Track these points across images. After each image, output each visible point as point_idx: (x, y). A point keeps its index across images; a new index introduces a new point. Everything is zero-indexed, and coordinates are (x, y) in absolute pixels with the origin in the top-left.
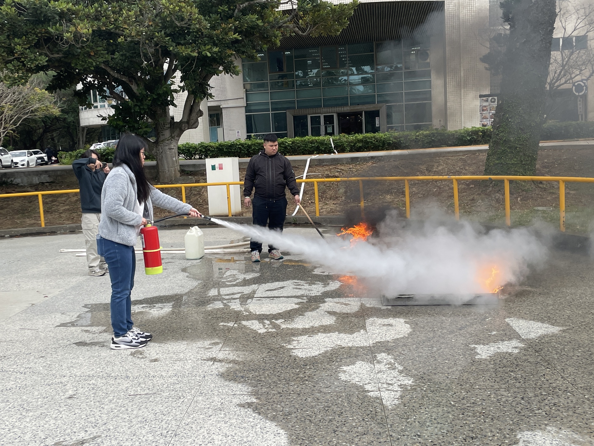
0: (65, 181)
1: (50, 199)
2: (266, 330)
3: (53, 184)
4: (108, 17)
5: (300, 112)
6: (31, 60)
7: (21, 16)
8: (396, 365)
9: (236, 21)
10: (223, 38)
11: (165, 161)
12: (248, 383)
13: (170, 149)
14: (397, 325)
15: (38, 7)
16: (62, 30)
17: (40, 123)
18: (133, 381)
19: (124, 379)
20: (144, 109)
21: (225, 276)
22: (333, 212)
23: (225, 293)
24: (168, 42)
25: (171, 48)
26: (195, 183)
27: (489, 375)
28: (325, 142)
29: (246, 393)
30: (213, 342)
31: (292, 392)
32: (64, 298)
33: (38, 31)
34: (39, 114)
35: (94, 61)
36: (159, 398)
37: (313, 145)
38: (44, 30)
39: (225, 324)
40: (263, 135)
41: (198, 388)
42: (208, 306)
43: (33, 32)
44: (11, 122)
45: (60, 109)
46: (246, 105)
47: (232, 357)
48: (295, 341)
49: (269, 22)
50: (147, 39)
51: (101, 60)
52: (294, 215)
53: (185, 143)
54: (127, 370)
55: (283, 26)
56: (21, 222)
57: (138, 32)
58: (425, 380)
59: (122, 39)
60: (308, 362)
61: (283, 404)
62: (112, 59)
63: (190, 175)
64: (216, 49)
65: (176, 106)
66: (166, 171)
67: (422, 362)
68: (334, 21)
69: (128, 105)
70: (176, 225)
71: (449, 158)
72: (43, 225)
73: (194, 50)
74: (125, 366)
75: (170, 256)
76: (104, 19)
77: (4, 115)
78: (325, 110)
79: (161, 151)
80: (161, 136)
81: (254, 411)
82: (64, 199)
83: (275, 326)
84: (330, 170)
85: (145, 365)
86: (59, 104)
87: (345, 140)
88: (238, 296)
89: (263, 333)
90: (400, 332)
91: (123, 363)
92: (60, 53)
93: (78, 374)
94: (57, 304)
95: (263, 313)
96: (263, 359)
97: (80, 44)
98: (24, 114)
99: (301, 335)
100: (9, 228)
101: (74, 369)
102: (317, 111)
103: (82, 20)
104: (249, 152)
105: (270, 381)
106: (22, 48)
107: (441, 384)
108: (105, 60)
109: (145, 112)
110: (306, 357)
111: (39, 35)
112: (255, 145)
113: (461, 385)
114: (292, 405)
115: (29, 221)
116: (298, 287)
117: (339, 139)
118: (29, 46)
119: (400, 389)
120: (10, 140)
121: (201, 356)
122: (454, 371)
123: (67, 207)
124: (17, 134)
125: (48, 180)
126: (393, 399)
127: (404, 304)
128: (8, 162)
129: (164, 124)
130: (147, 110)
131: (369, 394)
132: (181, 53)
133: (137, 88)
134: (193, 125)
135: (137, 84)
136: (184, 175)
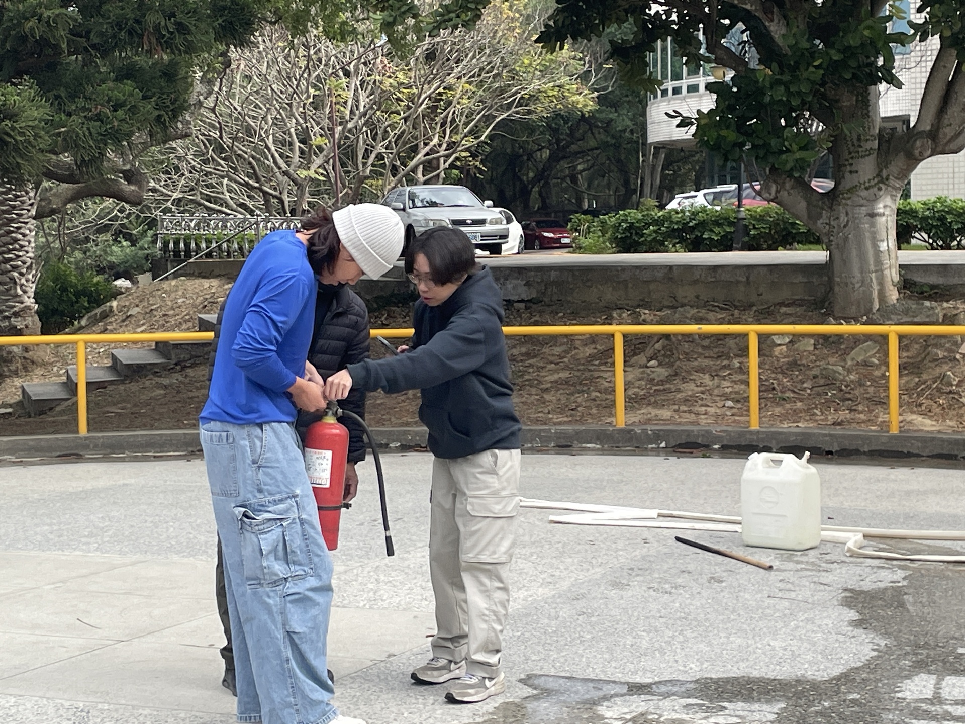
0: (570, 298)
3: (534, 306)
11: (854, 253)
13: (872, 215)
17: (542, 133)
20: (799, 93)
26: (943, 323)
34: (541, 110)
44: (467, 130)
45: (596, 94)
53: (933, 199)
63: (930, 298)
65: (899, 85)
66: (854, 281)
69: (757, 82)
70: (865, 453)
79: (843, 219)
80: (847, 175)
82: (558, 350)
86: (593, 80)
98: (502, 108)
109: (804, 103)
123: (564, 375)
124: (482, 162)
125: (524, 293)
129: (859, 140)
130: (810, 99)
133: (783, 31)
134: (950, 141)
135: (785, 17)
136: (910, 297)
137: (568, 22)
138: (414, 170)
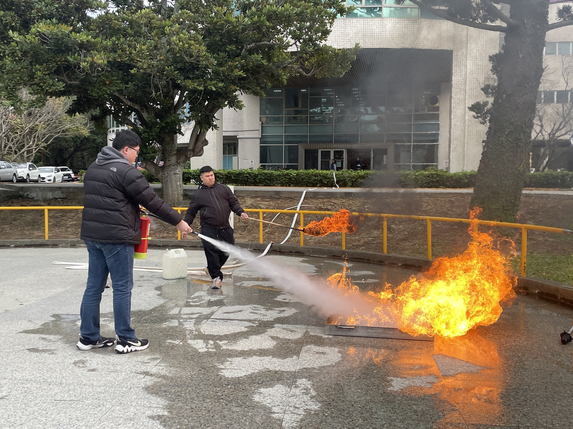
1: (61, 214)
2: (207, 350)
3: (65, 200)
4: (123, 50)
5: (312, 146)
6: (49, 85)
7: (44, 45)
8: (311, 391)
9: (242, 59)
10: (229, 75)
11: (170, 185)
12: (168, 397)
13: (175, 174)
14: (329, 353)
15: (60, 37)
16: (80, 60)
17: (70, 142)
18: (64, 387)
19: (57, 385)
20: (152, 135)
21: (192, 296)
22: (320, 243)
23: (185, 312)
24: (177, 76)
25: (179, 82)
27: (392, 406)
28: (328, 176)
29: (161, 406)
30: (153, 357)
31: (204, 409)
32: (37, 307)
33: (58, 59)
34: (70, 135)
35: (109, 89)
36: (80, 405)
37: (316, 178)
38: (63, 59)
39: (172, 341)
40: (275, 165)
41: (120, 398)
42: (164, 324)
43: (54, 60)
44: (43, 140)
45: (89, 130)
46: (261, 137)
47: (163, 372)
48: (229, 361)
49: (274, 63)
50: (158, 72)
51: (114, 88)
52: (282, 243)
53: (196, 169)
54: (63, 378)
55: (288, 67)
56: (30, 234)
57: (150, 65)
58: (331, 406)
59: (135, 71)
60: (231, 382)
61: (190, 419)
62: (126, 88)
64: (221, 85)
65: (183, 135)
66: (170, 194)
67: (336, 390)
68: (337, 64)
70: (170, 246)
71: (439, 199)
72: (47, 238)
73: (201, 84)
74: (63, 373)
75: (151, 274)
76: (119, 52)
77: (37, 133)
78: (335, 145)
79: (166, 175)
80: (168, 162)
81: (161, 423)
82: (73, 214)
83: (217, 346)
84: (324, 202)
85: (82, 373)
86: (88, 126)
87: (348, 175)
88: (196, 316)
89: (203, 353)
90: (329, 361)
91: (63, 371)
92: (77, 80)
93: (18, 378)
94: (28, 312)
95: (211, 333)
96: (192, 377)
97: (96, 74)
98: (56, 133)
99: (237, 356)
100: (18, 239)
101: (17, 373)
102: (327, 146)
103: (99, 52)
104: (255, 180)
105: (188, 397)
106: (42, 73)
107: (344, 411)
108: (118, 89)
109: (154, 138)
110: (232, 377)
111: (59, 63)
112: (261, 175)
113: (362, 414)
114: (199, 420)
115: (37, 233)
116: (255, 311)
117: (342, 174)
118: (49, 72)
119: (304, 413)
120: (41, 157)
121: (136, 369)
122: (361, 400)
123: (75, 222)
124: (49, 151)
125: (61, 196)
126: (293, 422)
127: (345, 335)
128: (36, 176)
129: (171, 151)
130: (156, 137)
131: (273, 415)
132: (188, 86)
133: (147, 116)
134: (198, 153)
135: (148, 112)
136: (186, 199)
137: (77, 107)
138: (23, 153)
